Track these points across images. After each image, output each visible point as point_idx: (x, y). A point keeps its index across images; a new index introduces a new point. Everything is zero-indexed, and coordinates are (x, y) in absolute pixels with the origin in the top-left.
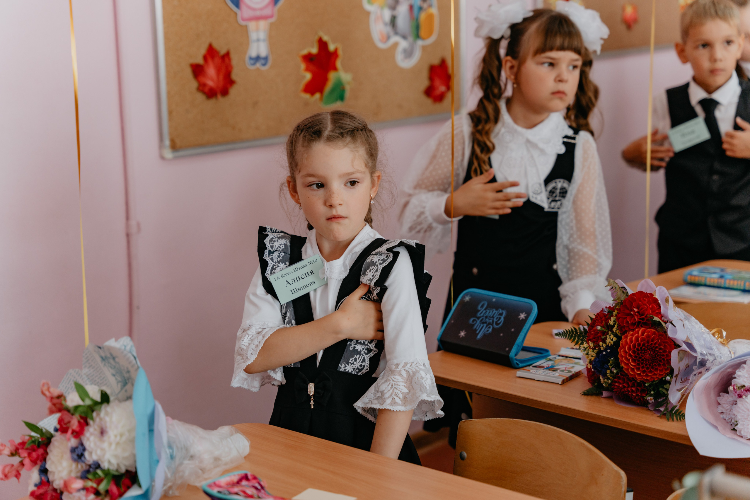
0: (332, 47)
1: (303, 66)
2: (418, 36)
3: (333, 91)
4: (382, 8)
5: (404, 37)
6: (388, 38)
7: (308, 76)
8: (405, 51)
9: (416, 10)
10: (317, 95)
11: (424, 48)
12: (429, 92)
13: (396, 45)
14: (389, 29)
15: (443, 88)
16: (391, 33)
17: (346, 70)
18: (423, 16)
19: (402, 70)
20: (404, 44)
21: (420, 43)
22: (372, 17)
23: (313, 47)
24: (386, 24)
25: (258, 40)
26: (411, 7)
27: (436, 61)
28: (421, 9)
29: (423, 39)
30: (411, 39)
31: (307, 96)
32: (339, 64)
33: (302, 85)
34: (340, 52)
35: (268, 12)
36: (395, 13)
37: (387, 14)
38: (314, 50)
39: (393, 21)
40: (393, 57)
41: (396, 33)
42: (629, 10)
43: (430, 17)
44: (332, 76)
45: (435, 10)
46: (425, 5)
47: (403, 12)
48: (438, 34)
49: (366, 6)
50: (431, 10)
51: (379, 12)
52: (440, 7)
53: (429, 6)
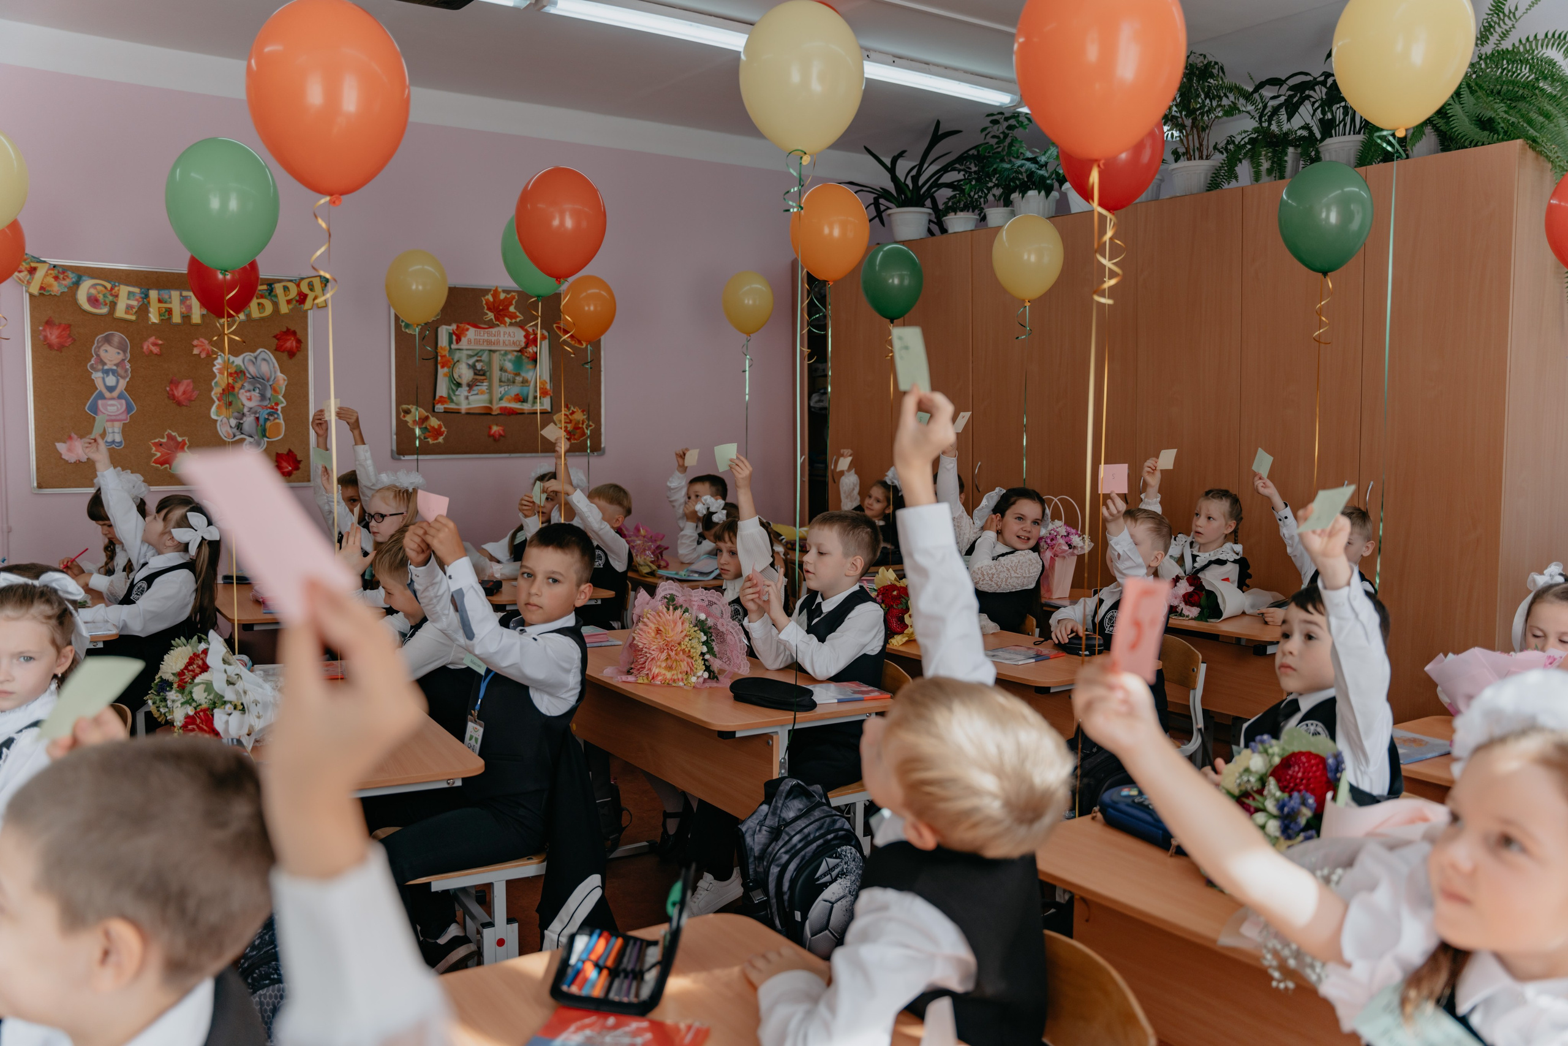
0: (180, 439)
1: (154, 448)
2: (264, 436)
7: (159, 454)
9: (261, 421)
10: (167, 466)
14: (235, 430)
15: (290, 468)
16: (238, 433)
22: (218, 424)
23: (163, 438)
25: (114, 432)
26: (257, 419)
27: (284, 451)
28: (267, 420)
30: (256, 437)
31: (158, 466)
32: (186, 448)
33: (154, 459)
34: (187, 442)
35: (123, 417)
37: (233, 422)
38: (164, 440)
39: (239, 426)
42: (495, 429)
43: (278, 424)
44: (180, 455)
45: (282, 421)
46: (271, 418)
47: (249, 421)
48: (285, 435)
49: (214, 416)
50: (277, 421)
51: (225, 420)
52: (284, 421)
53: (275, 419)
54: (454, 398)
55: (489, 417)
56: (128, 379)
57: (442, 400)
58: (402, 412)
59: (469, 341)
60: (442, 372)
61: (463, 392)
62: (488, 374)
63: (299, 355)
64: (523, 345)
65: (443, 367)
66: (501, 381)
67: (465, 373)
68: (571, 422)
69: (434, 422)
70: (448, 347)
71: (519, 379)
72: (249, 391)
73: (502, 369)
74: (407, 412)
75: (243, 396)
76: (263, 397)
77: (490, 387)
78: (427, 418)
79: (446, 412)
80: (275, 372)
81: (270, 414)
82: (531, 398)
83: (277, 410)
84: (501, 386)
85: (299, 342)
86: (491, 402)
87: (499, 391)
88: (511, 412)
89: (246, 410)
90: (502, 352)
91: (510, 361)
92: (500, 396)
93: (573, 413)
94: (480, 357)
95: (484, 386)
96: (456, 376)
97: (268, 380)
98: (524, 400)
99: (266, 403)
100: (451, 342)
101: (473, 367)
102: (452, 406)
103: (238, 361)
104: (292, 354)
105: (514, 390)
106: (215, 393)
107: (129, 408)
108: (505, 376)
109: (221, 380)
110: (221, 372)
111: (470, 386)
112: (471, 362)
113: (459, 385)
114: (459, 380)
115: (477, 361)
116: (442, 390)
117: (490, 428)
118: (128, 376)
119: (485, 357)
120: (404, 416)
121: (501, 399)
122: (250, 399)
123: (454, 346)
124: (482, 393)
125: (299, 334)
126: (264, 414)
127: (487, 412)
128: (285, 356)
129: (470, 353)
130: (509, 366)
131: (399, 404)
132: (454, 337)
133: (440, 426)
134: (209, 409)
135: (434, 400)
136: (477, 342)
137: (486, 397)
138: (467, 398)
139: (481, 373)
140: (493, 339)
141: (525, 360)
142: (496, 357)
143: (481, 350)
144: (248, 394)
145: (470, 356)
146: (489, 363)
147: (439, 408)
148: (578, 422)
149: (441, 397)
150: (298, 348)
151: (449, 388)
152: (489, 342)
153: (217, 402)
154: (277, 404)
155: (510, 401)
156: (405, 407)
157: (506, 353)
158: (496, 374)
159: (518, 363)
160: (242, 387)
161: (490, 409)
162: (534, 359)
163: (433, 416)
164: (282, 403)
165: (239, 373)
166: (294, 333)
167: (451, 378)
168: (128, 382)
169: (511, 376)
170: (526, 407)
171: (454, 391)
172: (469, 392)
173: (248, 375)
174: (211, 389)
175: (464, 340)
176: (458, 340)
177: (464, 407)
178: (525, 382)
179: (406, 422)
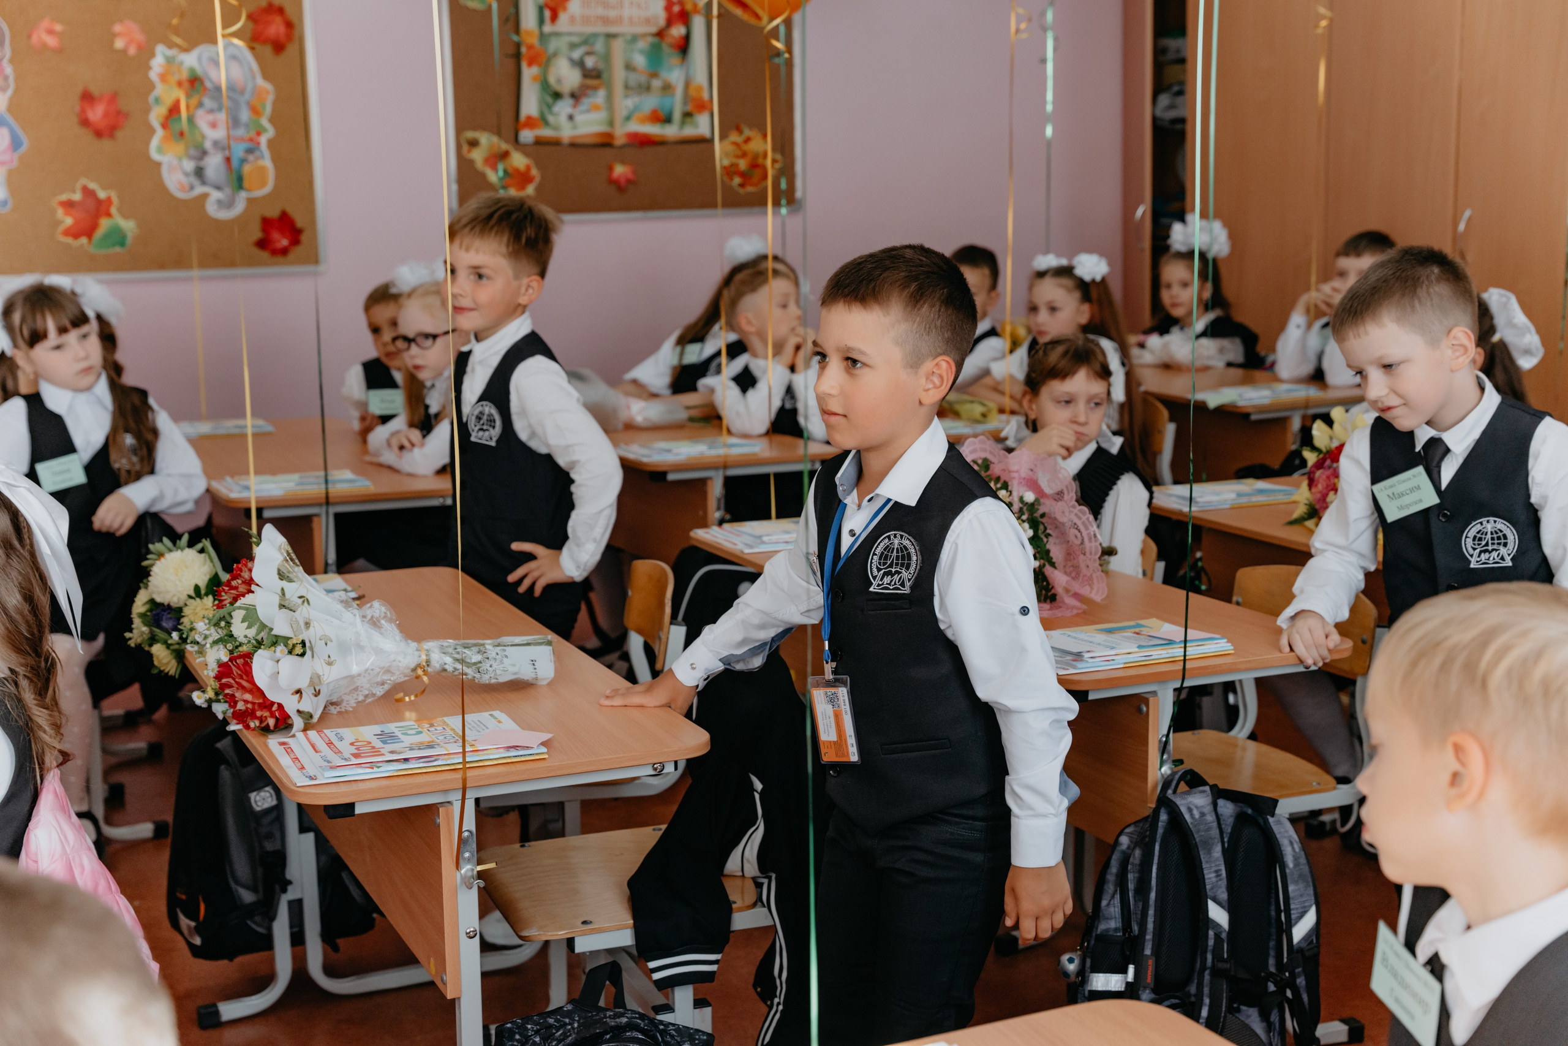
0: (102, 195)
1: (60, 212)
2: (240, 187)
3: (106, 237)
4: (180, 159)
5: (218, 188)
6: (192, 188)
7: (69, 221)
8: (219, 202)
9: (235, 163)
10: (84, 240)
11: (250, 201)
12: (263, 244)
13: (205, 196)
14: (192, 179)
15: (285, 242)
16: (197, 183)
17: (126, 216)
18: (247, 168)
19: (216, 221)
20: (216, 195)
21: (243, 194)
22: (164, 169)
23: (74, 192)
24: (186, 174)
26: (228, 160)
27: (273, 213)
28: (243, 161)
29: (248, 190)
30: (229, 190)
31: (70, 240)
32: (113, 210)
33: (61, 228)
34: (115, 200)
35: (7, 157)
36: (202, 164)
37: (189, 165)
38: (77, 197)
39: (199, 172)
40: (202, 207)
41: (204, 182)
42: (619, 170)
43: (262, 170)
44: (105, 224)
45: (267, 162)
46: (251, 158)
47: (214, 163)
48: (276, 187)
49: (155, 155)
50: (261, 163)
51: (175, 162)
52: (275, 160)
53: (257, 159)
54: (551, 119)
55: (608, 151)
56: (9, 93)
57: (531, 123)
58: (465, 144)
59: (572, 19)
60: (529, 73)
61: (563, 108)
62: (605, 76)
63: (291, 49)
64: (662, 21)
65: (530, 64)
66: (627, 87)
67: (566, 75)
68: (744, 155)
69: (519, 160)
70: (536, 31)
71: (657, 83)
72: (211, 111)
73: (629, 67)
74: (474, 144)
75: (203, 121)
76: (235, 122)
77: (610, 98)
78: (505, 155)
79: (539, 142)
80: (254, 78)
81: (250, 151)
82: (677, 116)
83: (259, 144)
84: (626, 96)
85: (289, 25)
86: (611, 123)
87: (625, 104)
88: (643, 142)
89: (208, 145)
90: (629, 38)
91: (642, 52)
92: (625, 113)
93: (748, 140)
94: (592, 45)
95: (600, 97)
96: (552, 80)
97: (242, 92)
98: (668, 120)
99: (241, 132)
100: (541, 21)
101: (580, 64)
102: (546, 132)
103: (190, 60)
104: (279, 47)
105: (650, 102)
106: (155, 117)
107: (16, 144)
108: (634, 79)
109: (166, 93)
110: (163, 77)
111: (576, 96)
112: (577, 54)
113: (557, 96)
114: (558, 88)
115: (588, 53)
116: (530, 105)
117: (611, 169)
118: (8, 87)
119: (599, 46)
120: (469, 151)
121: (628, 118)
122: (214, 125)
123: (548, 28)
124: (596, 108)
125: (289, 10)
126: (238, 150)
127: (605, 142)
128: (267, 50)
129: (575, 39)
130: (640, 61)
131: (460, 129)
132: (547, 14)
133: (528, 168)
134: (147, 144)
135: (517, 123)
136: (586, 20)
137: (601, 115)
138: (571, 117)
139: (594, 73)
140: (612, 14)
141: (666, 49)
142: (618, 46)
143: (595, 35)
144: (210, 117)
145: (573, 46)
146: (607, 58)
147: (527, 136)
148: (756, 156)
149: (529, 118)
150: (289, 37)
151: (542, 102)
152: (606, 20)
153: (160, 132)
154: (259, 134)
155: (643, 121)
156: (470, 135)
157: (635, 38)
158: (619, 75)
159: (655, 54)
160: (200, 105)
161: (610, 136)
162: (684, 47)
163: (516, 149)
164: (265, 130)
165: (194, 82)
166: (280, 11)
167: (545, 85)
168: (11, 99)
169: (643, 79)
170: (671, 131)
171: (549, 107)
172: (575, 106)
173: (208, 84)
174: (147, 110)
175: (563, 17)
176: (554, 17)
177: (567, 133)
178: (667, 88)
179: (471, 162)
